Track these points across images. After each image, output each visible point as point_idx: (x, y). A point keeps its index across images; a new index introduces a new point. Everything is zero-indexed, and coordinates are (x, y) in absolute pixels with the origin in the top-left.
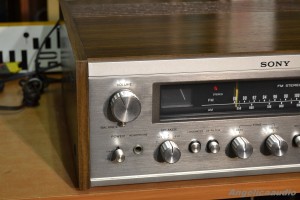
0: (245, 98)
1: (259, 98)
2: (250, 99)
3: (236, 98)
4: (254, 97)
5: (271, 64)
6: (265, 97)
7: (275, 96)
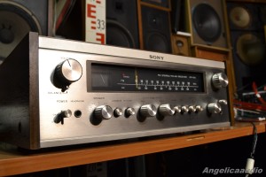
7: (158, 82)
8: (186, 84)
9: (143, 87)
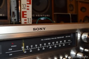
0: (27, 47)
1: (34, 46)
2: (29, 47)
3: (23, 47)
4: (32, 46)
5: (38, 29)
6: (36, 45)
7: (41, 45)
8: (63, 42)
9: (28, 51)
